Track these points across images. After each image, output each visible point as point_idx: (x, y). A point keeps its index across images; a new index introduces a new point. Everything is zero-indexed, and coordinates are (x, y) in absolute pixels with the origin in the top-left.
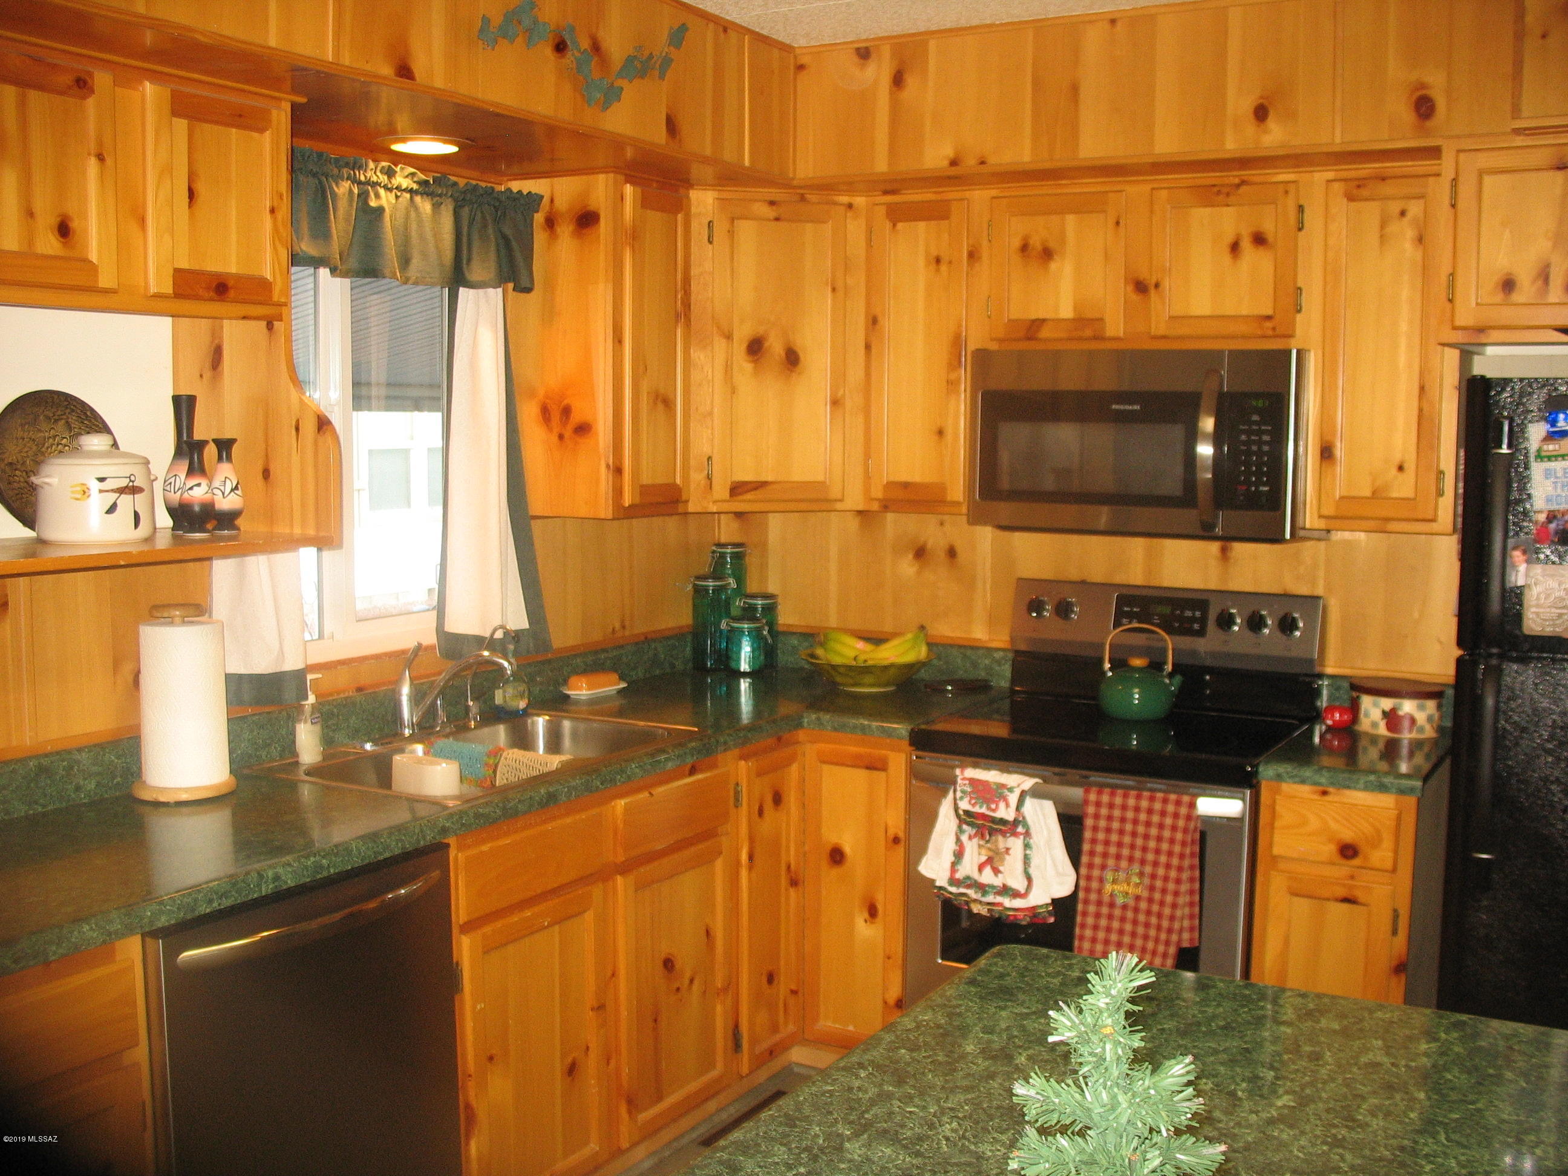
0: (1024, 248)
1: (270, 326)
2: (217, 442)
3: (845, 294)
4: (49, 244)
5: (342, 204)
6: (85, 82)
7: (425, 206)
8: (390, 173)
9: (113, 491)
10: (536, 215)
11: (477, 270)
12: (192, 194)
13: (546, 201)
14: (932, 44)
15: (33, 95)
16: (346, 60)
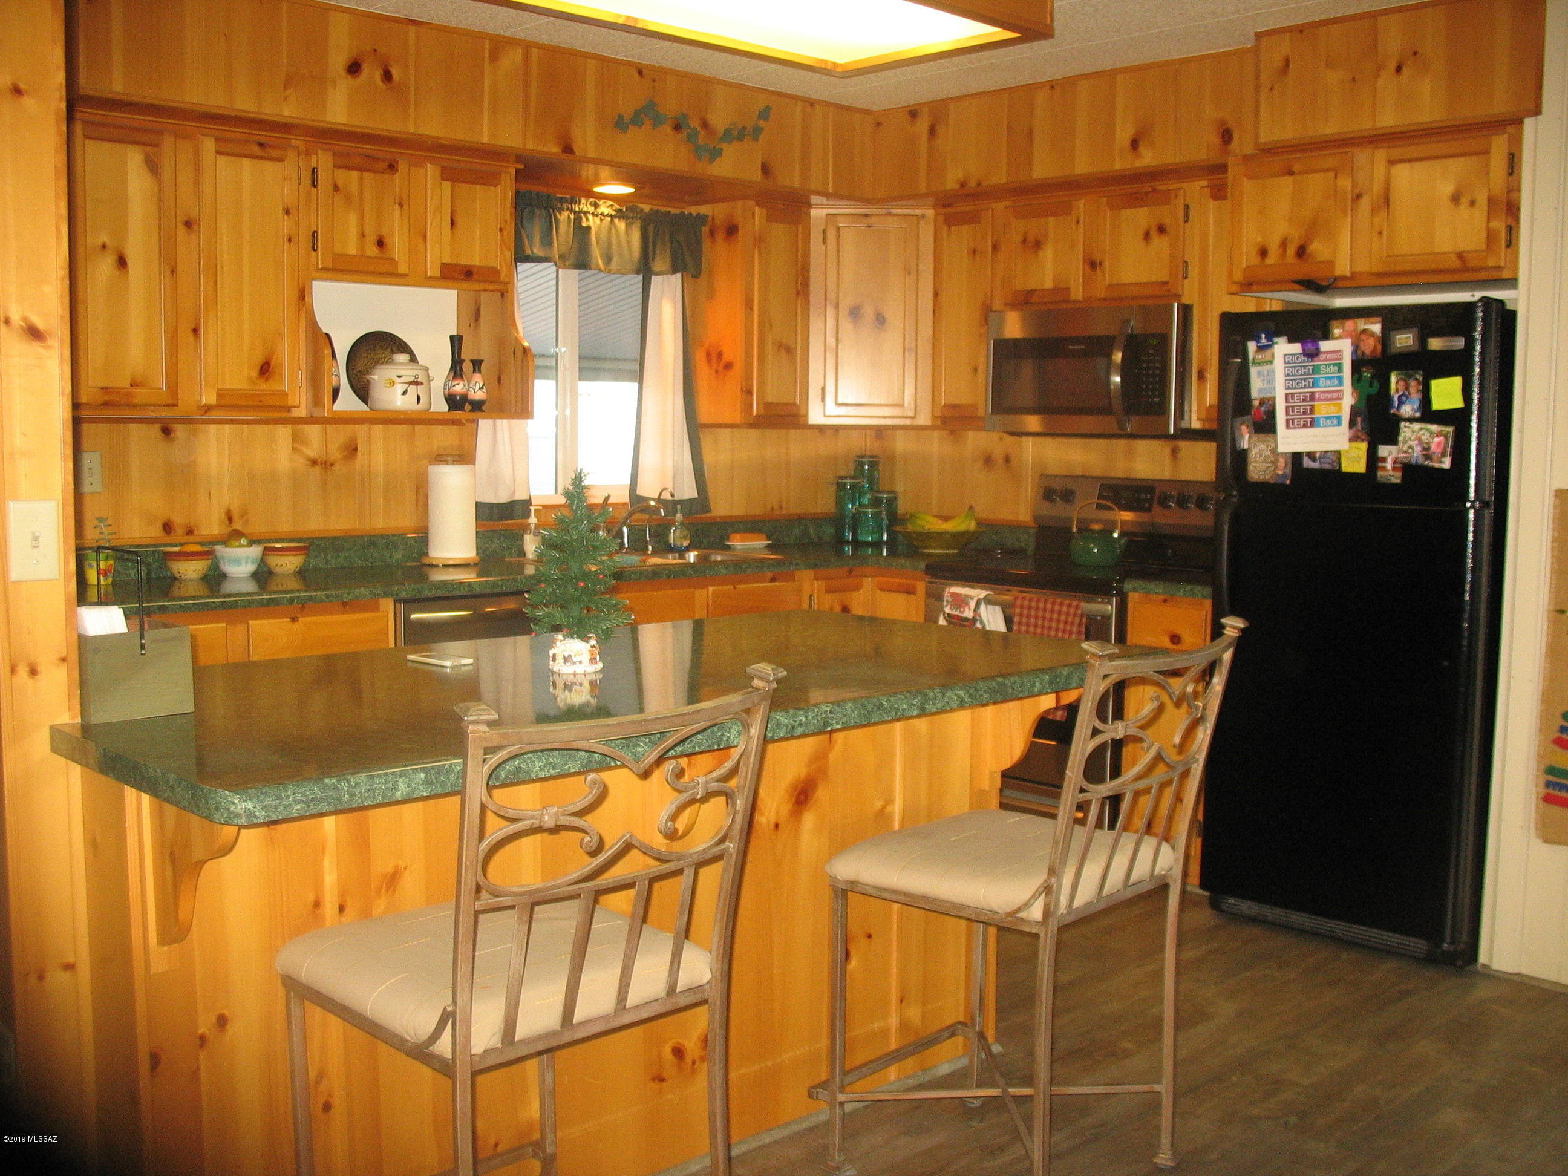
0: (1024, 241)
1: (502, 295)
2: (472, 361)
3: (917, 276)
4: (372, 250)
5: (563, 227)
6: (393, 166)
7: (621, 225)
8: (596, 206)
9: (406, 383)
10: (703, 228)
11: (658, 265)
12: (453, 223)
13: (710, 218)
14: (952, 106)
15: (366, 175)
16: (530, 146)
